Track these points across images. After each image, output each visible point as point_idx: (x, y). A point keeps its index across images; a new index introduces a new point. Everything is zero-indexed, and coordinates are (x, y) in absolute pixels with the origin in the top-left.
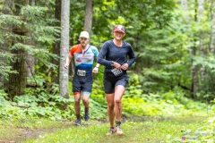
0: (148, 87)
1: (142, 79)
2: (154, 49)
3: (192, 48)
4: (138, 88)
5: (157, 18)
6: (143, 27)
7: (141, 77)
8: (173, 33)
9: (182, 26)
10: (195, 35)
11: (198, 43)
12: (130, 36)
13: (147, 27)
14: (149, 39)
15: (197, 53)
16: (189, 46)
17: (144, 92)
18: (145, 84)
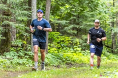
0: (85, 46)
1: (81, 41)
2: (88, 23)
3: (111, 22)
4: (79, 47)
5: (90, 5)
6: (81, 10)
7: (81, 40)
8: (100, 14)
9: (106, 10)
10: (113, 15)
11: (115, 20)
12: (74, 16)
13: (84, 10)
14: (85, 18)
15: (115, 25)
16: (110, 21)
17: (83, 50)
18: (83, 44)
